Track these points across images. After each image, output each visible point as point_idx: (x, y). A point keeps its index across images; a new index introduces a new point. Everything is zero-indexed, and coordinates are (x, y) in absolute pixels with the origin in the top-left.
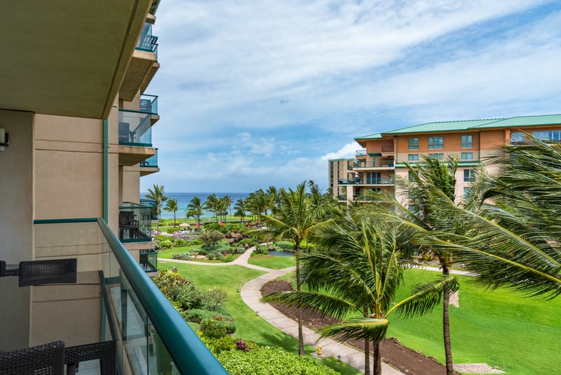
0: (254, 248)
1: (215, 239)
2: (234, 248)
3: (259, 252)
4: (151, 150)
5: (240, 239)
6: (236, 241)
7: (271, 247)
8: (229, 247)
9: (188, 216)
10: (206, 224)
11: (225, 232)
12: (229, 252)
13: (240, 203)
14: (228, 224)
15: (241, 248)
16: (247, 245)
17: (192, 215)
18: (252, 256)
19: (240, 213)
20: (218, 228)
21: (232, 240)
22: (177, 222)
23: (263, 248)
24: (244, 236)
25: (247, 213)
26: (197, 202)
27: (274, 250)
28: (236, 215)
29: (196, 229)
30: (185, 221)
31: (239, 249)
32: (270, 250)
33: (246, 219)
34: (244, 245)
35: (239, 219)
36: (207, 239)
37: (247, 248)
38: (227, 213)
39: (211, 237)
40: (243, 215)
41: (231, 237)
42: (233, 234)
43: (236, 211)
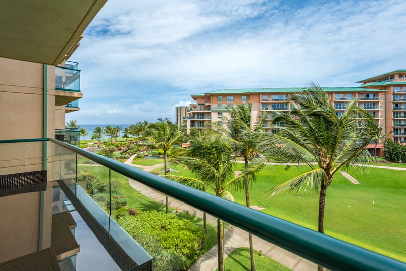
0: (135, 155)
1: (112, 151)
2: (124, 156)
3: (138, 157)
4: (80, 95)
5: (127, 151)
6: (124, 152)
7: (145, 154)
8: (120, 155)
9: (92, 138)
10: (104, 143)
11: (117, 147)
12: (121, 158)
13: (126, 130)
14: (119, 142)
15: (127, 155)
16: (131, 154)
17: (95, 138)
18: (134, 160)
19: (126, 136)
20: (113, 144)
21: (122, 151)
22: (85, 142)
23: (141, 155)
24: (129, 149)
25: (130, 136)
26: (99, 130)
27: (147, 156)
28: (124, 137)
29: (98, 146)
30: (90, 141)
31: (126, 156)
32: (145, 156)
33: (129, 139)
34: (129, 154)
35: (125, 139)
36: (107, 152)
37: (131, 155)
38: (117, 136)
39: (109, 150)
40: (127, 137)
41: (121, 150)
42: (122, 148)
43: (124, 134)
